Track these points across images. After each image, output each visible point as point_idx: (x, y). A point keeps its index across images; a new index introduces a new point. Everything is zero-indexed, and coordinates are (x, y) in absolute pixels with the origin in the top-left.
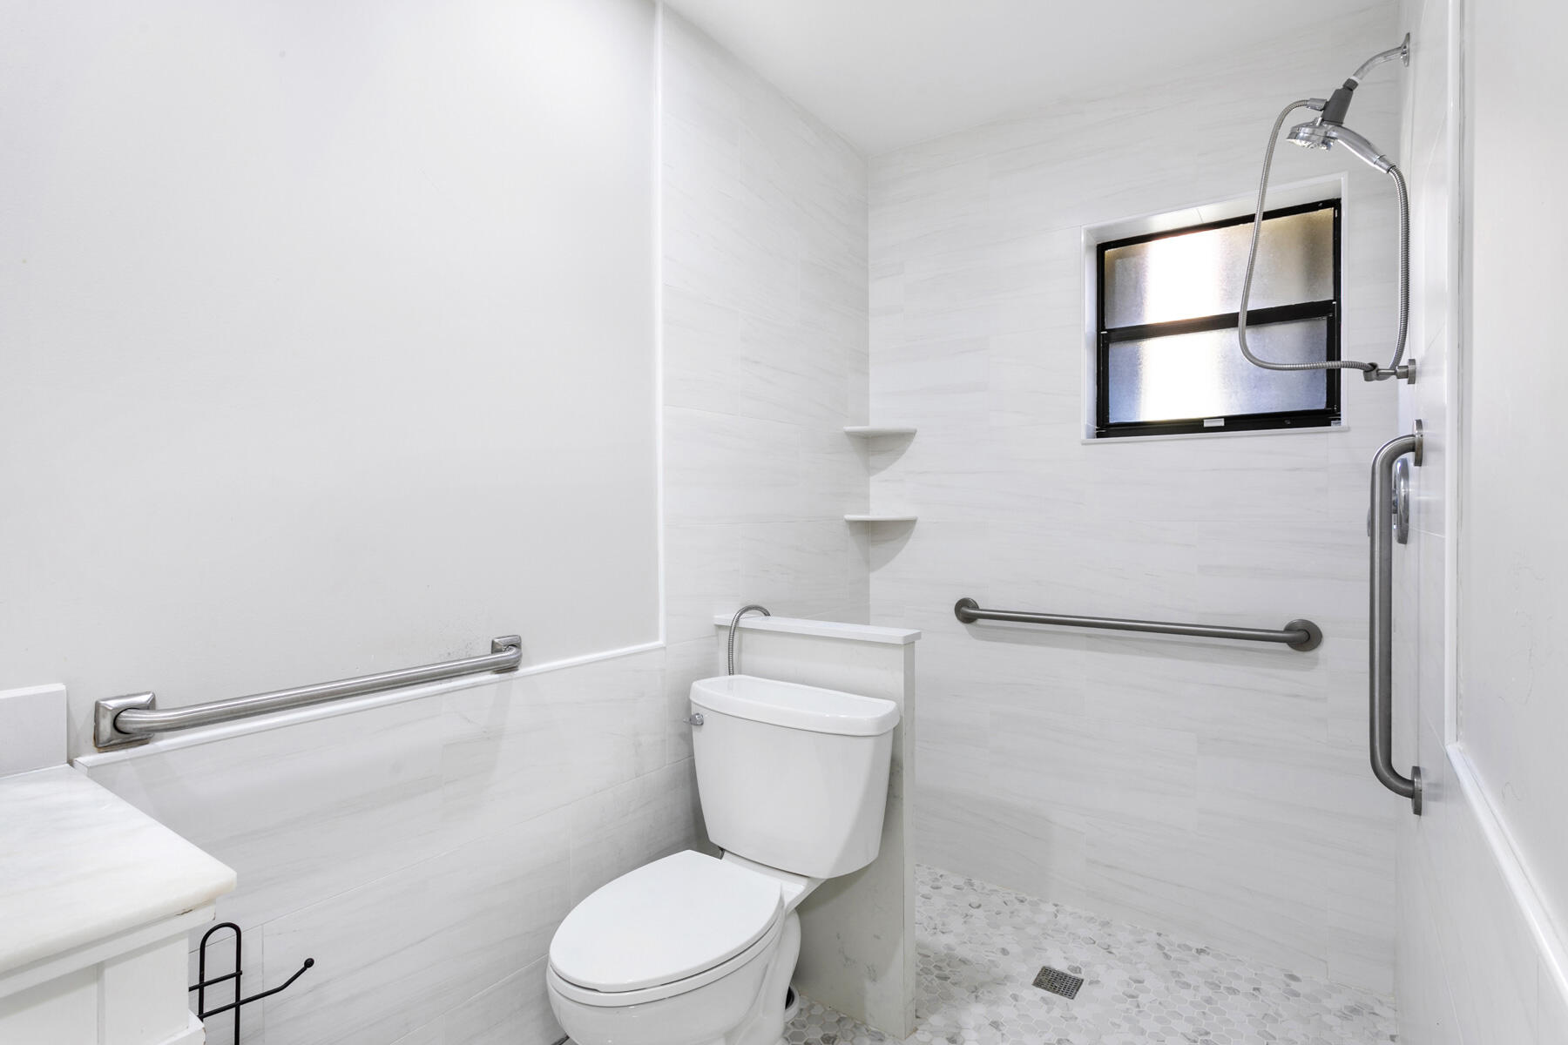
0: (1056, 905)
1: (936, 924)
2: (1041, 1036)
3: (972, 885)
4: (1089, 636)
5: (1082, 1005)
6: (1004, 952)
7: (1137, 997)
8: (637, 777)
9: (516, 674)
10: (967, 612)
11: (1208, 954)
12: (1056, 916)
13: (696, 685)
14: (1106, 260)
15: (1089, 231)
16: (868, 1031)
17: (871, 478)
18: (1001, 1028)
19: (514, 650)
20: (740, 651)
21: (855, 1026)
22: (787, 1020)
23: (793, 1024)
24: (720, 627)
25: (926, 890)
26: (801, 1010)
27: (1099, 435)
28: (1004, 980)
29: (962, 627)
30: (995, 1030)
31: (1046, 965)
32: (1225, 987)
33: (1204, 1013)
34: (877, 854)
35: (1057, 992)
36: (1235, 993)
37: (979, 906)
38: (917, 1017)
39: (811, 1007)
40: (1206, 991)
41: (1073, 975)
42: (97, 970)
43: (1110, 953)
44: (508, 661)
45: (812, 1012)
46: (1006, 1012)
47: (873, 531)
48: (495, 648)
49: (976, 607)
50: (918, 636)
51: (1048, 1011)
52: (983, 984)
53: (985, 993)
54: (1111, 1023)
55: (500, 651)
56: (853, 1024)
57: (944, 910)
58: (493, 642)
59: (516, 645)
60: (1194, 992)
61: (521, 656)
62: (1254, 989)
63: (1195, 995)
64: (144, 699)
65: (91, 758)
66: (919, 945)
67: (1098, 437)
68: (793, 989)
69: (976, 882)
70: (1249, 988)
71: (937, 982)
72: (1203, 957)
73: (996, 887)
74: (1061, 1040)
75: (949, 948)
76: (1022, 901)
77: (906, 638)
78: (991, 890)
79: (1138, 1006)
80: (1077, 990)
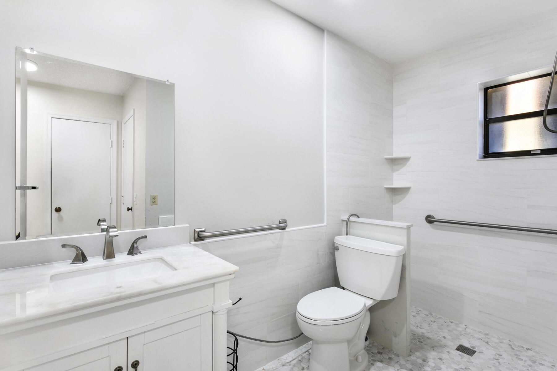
0: (466, 326)
1: (418, 325)
2: (458, 366)
3: (432, 315)
4: (479, 230)
5: (474, 359)
6: (444, 337)
7: (499, 360)
8: (318, 264)
9: (285, 230)
10: (430, 220)
11: (532, 351)
12: (466, 329)
13: (336, 237)
14: (488, 93)
15: (481, 84)
16: (393, 353)
17: (394, 173)
18: (442, 360)
19: (285, 223)
20: (350, 228)
21: (389, 351)
22: (366, 345)
23: (367, 346)
24: (343, 220)
25: (414, 314)
26: (370, 343)
27: (485, 157)
28: (445, 346)
29: (428, 225)
30: (440, 361)
31: (461, 344)
32: (538, 363)
33: (528, 370)
34: (397, 295)
35: (465, 353)
36: (543, 366)
37: (435, 322)
38: (411, 352)
39: (374, 343)
40: (529, 363)
41: (472, 349)
42: (214, 284)
43: (488, 344)
44: (284, 226)
45: (374, 344)
46: (445, 356)
47: (394, 191)
48: (280, 223)
49: (434, 218)
50: (412, 226)
51: (462, 358)
52: (435, 346)
53: (437, 349)
54: (487, 366)
55: (281, 224)
56: (388, 350)
57: (421, 321)
58: (279, 221)
59: (285, 222)
60: (524, 362)
61: (287, 225)
62: (552, 365)
63: (525, 363)
64: (203, 229)
65: (193, 243)
66: (411, 331)
67: (484, 158)
68: (367, 336)
69: (434, 314)
70: (550, 365)
71: (418, 343)
72: (529, 351)
73: (442, 317)
74: (466, 368)
75: (423, 333)
76: (452, 322)
77: (407, 226)
78: (439, 317)
79: (499, 363)
80: (474, 354)
